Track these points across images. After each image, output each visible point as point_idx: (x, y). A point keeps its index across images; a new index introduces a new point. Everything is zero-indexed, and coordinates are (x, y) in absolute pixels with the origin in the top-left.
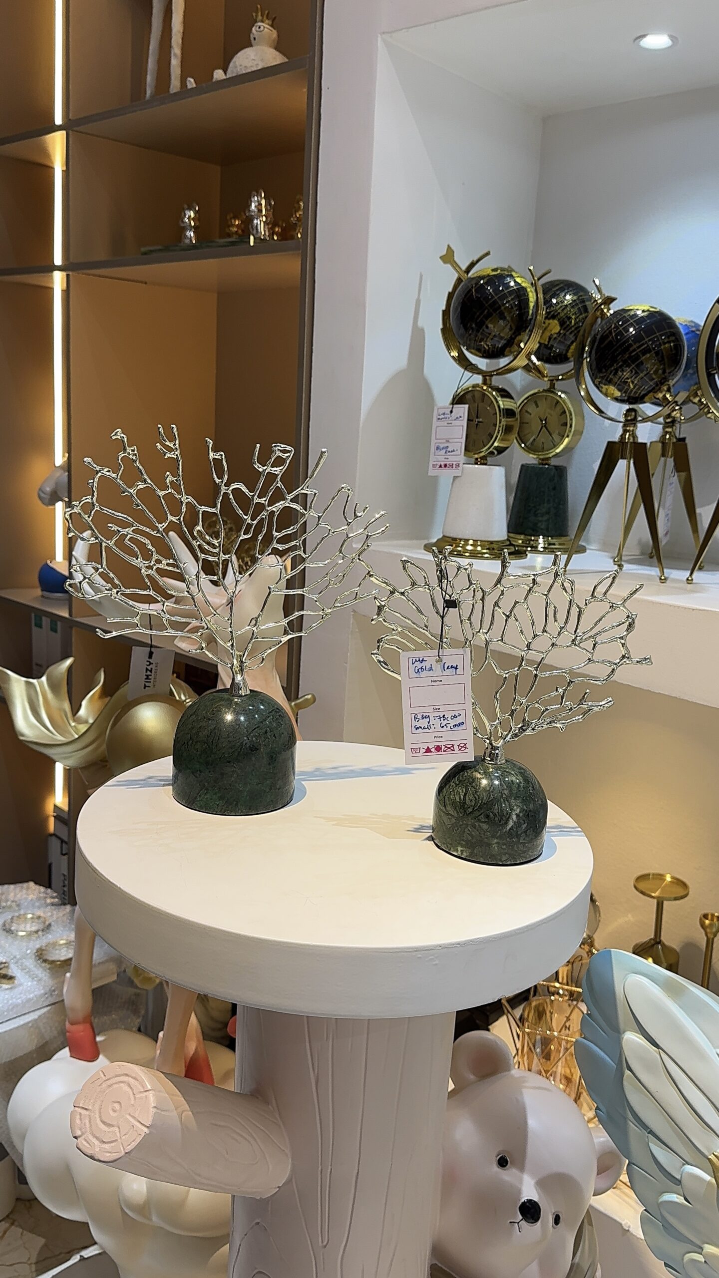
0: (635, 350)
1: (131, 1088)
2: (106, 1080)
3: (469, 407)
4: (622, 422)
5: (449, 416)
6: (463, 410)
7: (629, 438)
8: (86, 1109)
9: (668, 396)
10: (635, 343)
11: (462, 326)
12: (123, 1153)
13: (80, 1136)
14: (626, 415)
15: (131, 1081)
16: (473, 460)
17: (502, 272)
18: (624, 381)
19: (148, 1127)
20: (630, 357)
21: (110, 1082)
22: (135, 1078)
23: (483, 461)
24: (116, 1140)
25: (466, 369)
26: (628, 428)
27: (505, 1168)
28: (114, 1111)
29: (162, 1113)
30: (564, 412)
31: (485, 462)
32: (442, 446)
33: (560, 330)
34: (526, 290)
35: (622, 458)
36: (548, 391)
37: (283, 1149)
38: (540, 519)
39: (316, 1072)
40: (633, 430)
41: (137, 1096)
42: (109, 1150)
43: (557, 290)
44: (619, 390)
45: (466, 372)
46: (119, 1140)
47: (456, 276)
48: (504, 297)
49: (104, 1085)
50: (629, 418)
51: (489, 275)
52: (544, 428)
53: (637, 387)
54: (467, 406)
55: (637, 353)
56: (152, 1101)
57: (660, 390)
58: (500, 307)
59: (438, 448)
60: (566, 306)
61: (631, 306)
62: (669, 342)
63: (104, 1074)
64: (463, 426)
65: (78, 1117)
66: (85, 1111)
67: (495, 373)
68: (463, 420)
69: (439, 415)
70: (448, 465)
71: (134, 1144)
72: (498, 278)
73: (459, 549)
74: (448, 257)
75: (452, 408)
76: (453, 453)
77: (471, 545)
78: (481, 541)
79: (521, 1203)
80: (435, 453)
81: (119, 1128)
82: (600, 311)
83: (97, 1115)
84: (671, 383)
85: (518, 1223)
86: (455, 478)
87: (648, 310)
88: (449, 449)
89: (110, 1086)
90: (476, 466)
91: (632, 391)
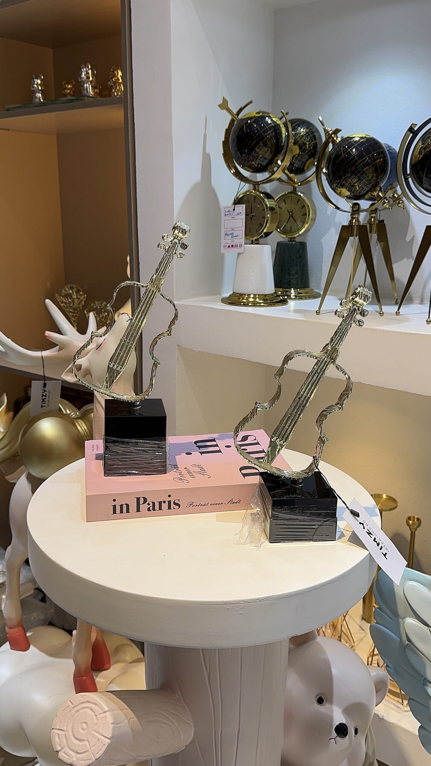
0: (359, 164)
1: (93, 711)
2: (74, 707)
3: (246, 206)
4: (349, 212)
5: (232, 213)
6: (242, 208)
7: (355, 223)
8: (62, 730)
9: (380, 194)
10: (359, 160)
11: (238, 152)
12: (94, 759)
13: (60, 751)
14: (352, 207)
15: (93, 706)
16: (250, 242)
17: (263, 115)
18: (353, 185)
19: (109, 739)
20: (356, 169)
21: (76, 709)
22: (95, 704)
23: (257, 242)
24: (87, 751)
25: (241, 180)
26: (354, 216)
27: (322, 704)
28: (83, 729)
29: (119, 725)
30: (304, 206)
31: (258, 242)
32: (229, 233)
33: (300, 152)
34: (280, 126)
35: (351, 236)
36: (291, 193)
37: (189, 722)
38: (292, 277)
39: (208, 671)
40: (358, 217)
41: (98, 717)
42: (83, 759)
43: (296, 125)
44: (349, 191)
45: (242, 183)
46: (90, 750)
47: (230, 117)
48: (266, 131)
49: (73, 711)
50: (355, 209)
51: (255, 117)
52: (291, 217)
53: (361, 189)
54: (244, 205)
55: (361, 166)
56: (110, 719)
57: (375, 190)
58: (264, 138)
59: (226, 234)
60: (303, 136)
61: (353, 135)
62: (380, 158)
63: (71, 703)
64: (242, 219)
65: (57, 736)
66: (61, 731)
67: (261, 183)
68: (243, 214)
69: (226, 212)
70: (234, 246)
71: (101, 752)
72: (260, 119)
73: (244, 301)
74: (224, 105)
75: (235, 207)
76: (237, 237)
77: (252, 298)
78: (258, 295)
79: (335, 726)
80: (224, 238)
81: (88, 741)
82: (331, 139)
83: (71, 734)
84: (382, 185)
85: (335, 739)
86: (239, 254)
87: (365, 137)
88: (234, 235)
89: (77, 711)
90: (253, 245)
91: (357, 191)
